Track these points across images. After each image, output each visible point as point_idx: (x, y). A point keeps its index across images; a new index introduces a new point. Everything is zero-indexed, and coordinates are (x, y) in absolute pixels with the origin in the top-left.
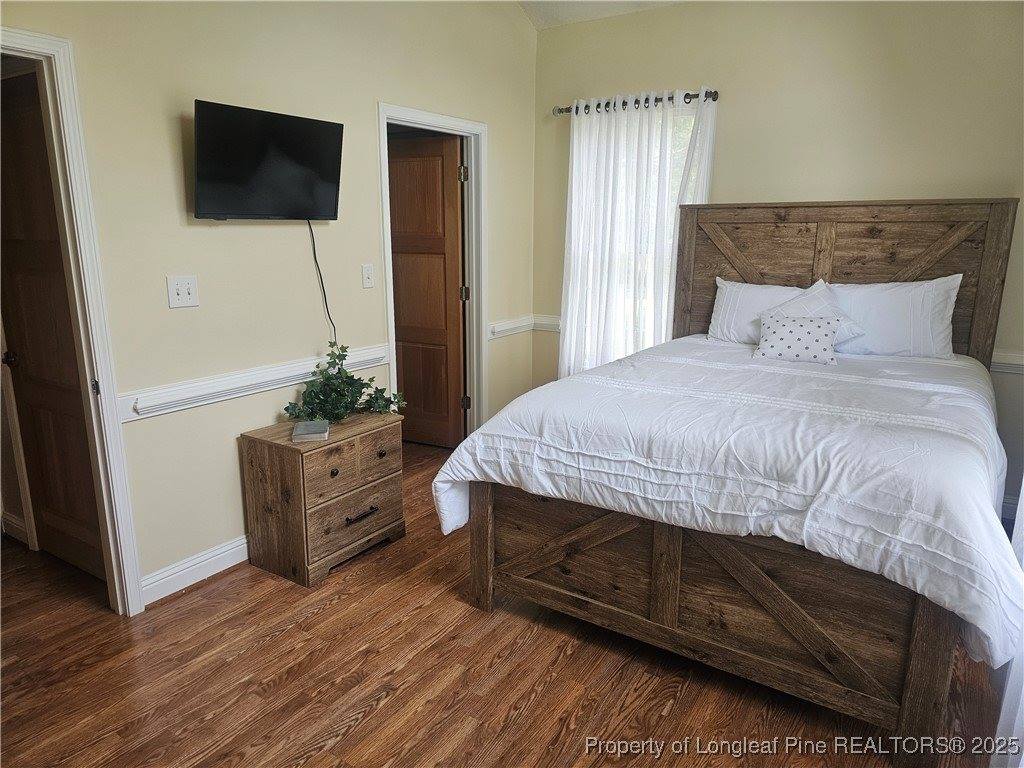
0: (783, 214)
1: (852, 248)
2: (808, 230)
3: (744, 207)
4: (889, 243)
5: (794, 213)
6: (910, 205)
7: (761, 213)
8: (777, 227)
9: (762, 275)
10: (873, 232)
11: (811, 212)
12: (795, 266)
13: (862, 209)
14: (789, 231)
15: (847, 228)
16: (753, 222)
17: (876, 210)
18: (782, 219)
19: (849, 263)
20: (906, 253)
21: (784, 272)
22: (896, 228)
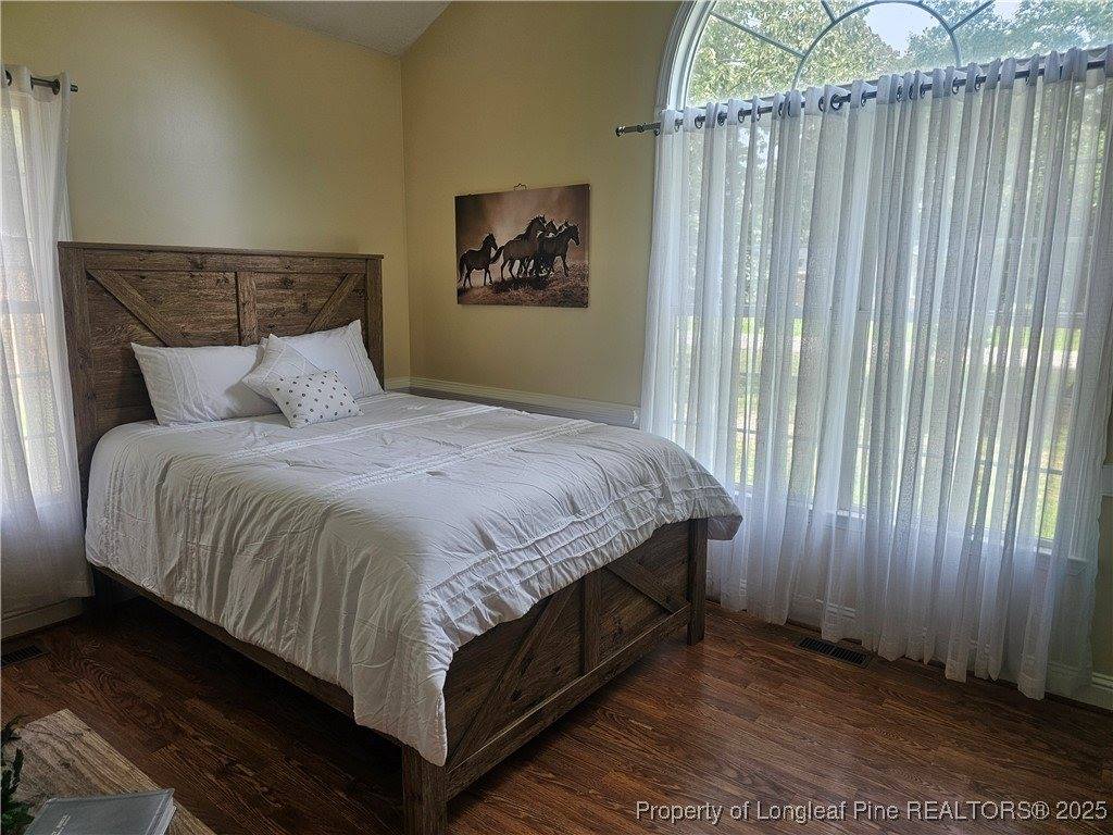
0: (199, 262)
1: (272, 300)
2: (226, 280)
3: (151, 250)
4: (300, 294)
5: (211, 260)
6: (313, 257)
7: (172, 259)
8: (192, 276)
9: (185, 335)
10: (286, 283)
11: (229, 260)
12: (218, 322)
13: (277, 260)
14: (207, 281)
15: (264, 278)
16: (163, 270)
17: (287, 260)
18: (200, 267)
19: (271, 315)
20: (316, 303)
21: (209, 330)
22: (303, 279)
